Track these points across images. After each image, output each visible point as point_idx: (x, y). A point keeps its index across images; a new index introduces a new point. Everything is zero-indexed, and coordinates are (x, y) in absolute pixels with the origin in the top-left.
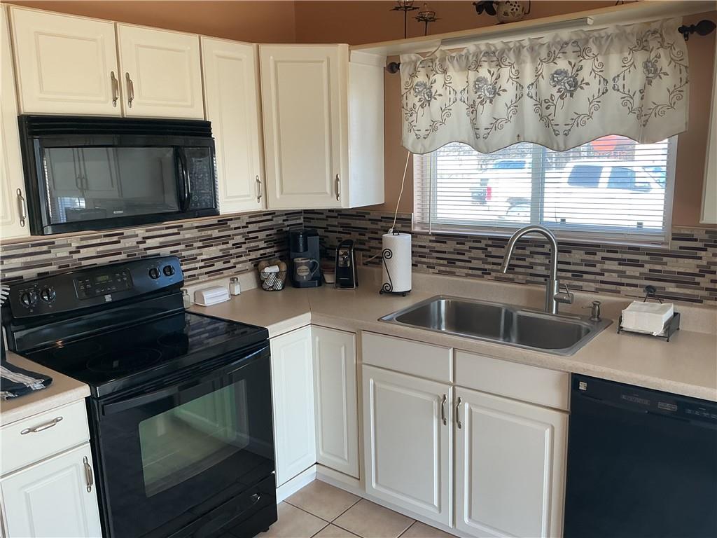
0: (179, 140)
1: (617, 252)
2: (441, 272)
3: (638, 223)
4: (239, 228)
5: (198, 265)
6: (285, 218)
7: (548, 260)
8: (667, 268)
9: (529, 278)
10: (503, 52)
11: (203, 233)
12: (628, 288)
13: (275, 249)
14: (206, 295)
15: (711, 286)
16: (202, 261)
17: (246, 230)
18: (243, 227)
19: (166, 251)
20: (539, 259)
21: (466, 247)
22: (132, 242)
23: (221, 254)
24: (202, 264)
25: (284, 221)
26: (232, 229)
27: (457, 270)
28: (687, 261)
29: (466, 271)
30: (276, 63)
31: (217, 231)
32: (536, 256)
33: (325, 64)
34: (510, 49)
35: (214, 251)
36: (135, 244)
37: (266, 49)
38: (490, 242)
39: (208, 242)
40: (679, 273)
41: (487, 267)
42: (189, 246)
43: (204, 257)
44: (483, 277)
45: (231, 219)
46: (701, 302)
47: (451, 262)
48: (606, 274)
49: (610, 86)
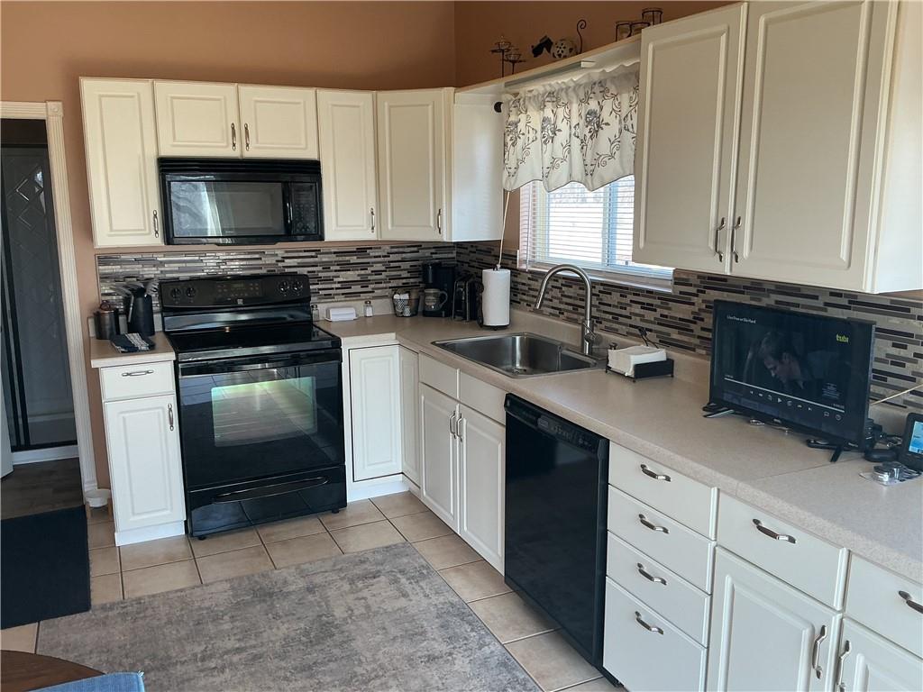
0: (287, 177)
1: (639, 295)
4: (380, 257)
5: (334, 286)
6: (433, 251)
8: (672, 314)
11: (341, 259)
13: (420, 280)
14: (332, 312)
15: (701, 333)
16: (339, 282)
17: (386, 259)
18: (384, 256)
19: (304, 271)
22: (272, 260)
23: (359, 278)
24: (339, 286)
25: (432, 253)
26: (371, 257)
28: (683, 306)
29: (550, 310)
30: (390, 107)
31: (355, 257)
33: (430, 107)
35: (351, 275)
36: (274, 262)
37: (383, 95)
39: (346, 267)
40: (680, 319)
42: (326, 269)
43: (341, 279)
44: (559, 316)
45: (371, 248)
46: (694, 350)
48: (632, 317)
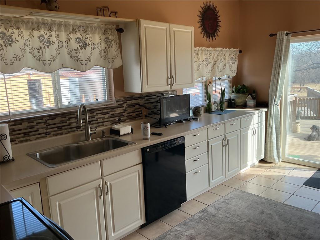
2: (20, 142)
3: (97, 100)
7: (76, 120)
8: (116, 112)
9: (70, 130)
10: (52, 24)
12: (106, 123)
15: (127, 115)
20: (73, 120)
21: (35, 124)
27: (31, 138)
28: (120, 109)
29: (37, 136)
32: (71, 119)
34: (55, 24)
38: (48, 118)
40: (119, 113)
41: (48, 131)
44: (47, 136)
47: (26, 134)
48: (99, 120)
49: (96, 46)
